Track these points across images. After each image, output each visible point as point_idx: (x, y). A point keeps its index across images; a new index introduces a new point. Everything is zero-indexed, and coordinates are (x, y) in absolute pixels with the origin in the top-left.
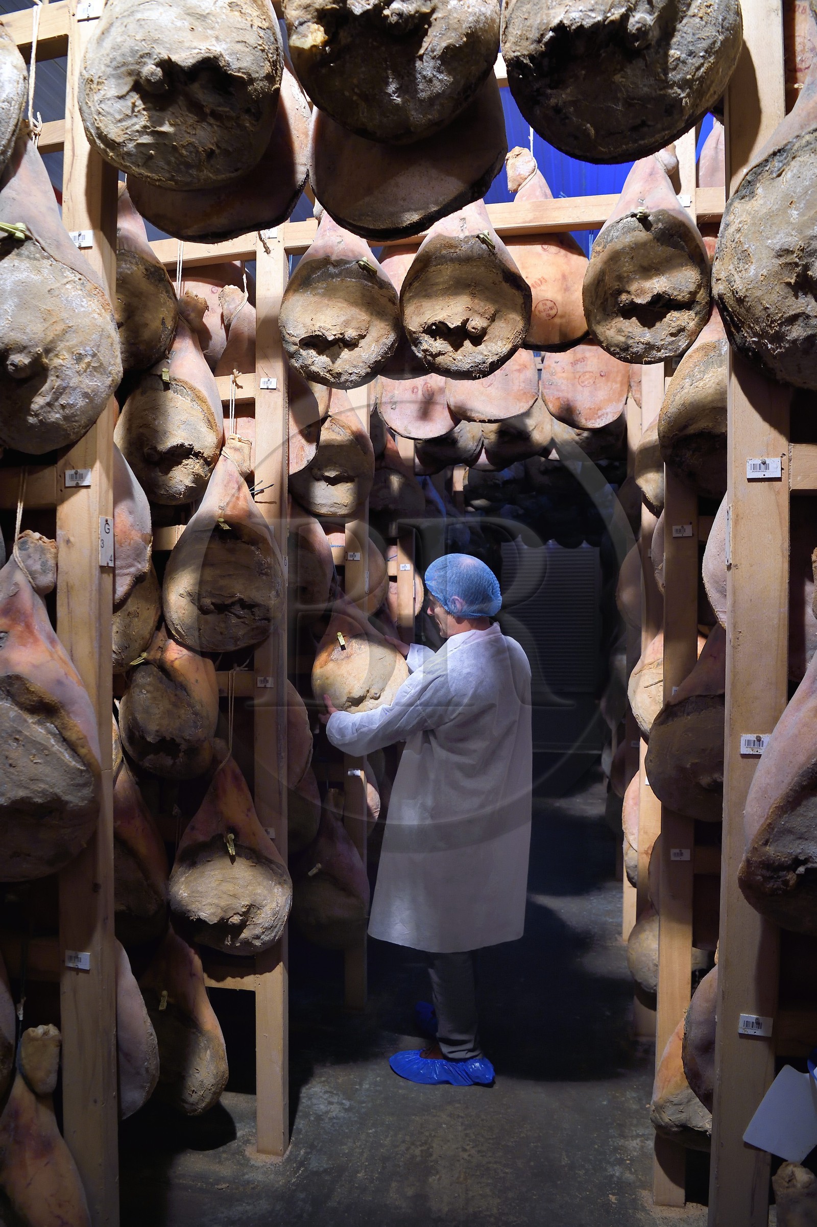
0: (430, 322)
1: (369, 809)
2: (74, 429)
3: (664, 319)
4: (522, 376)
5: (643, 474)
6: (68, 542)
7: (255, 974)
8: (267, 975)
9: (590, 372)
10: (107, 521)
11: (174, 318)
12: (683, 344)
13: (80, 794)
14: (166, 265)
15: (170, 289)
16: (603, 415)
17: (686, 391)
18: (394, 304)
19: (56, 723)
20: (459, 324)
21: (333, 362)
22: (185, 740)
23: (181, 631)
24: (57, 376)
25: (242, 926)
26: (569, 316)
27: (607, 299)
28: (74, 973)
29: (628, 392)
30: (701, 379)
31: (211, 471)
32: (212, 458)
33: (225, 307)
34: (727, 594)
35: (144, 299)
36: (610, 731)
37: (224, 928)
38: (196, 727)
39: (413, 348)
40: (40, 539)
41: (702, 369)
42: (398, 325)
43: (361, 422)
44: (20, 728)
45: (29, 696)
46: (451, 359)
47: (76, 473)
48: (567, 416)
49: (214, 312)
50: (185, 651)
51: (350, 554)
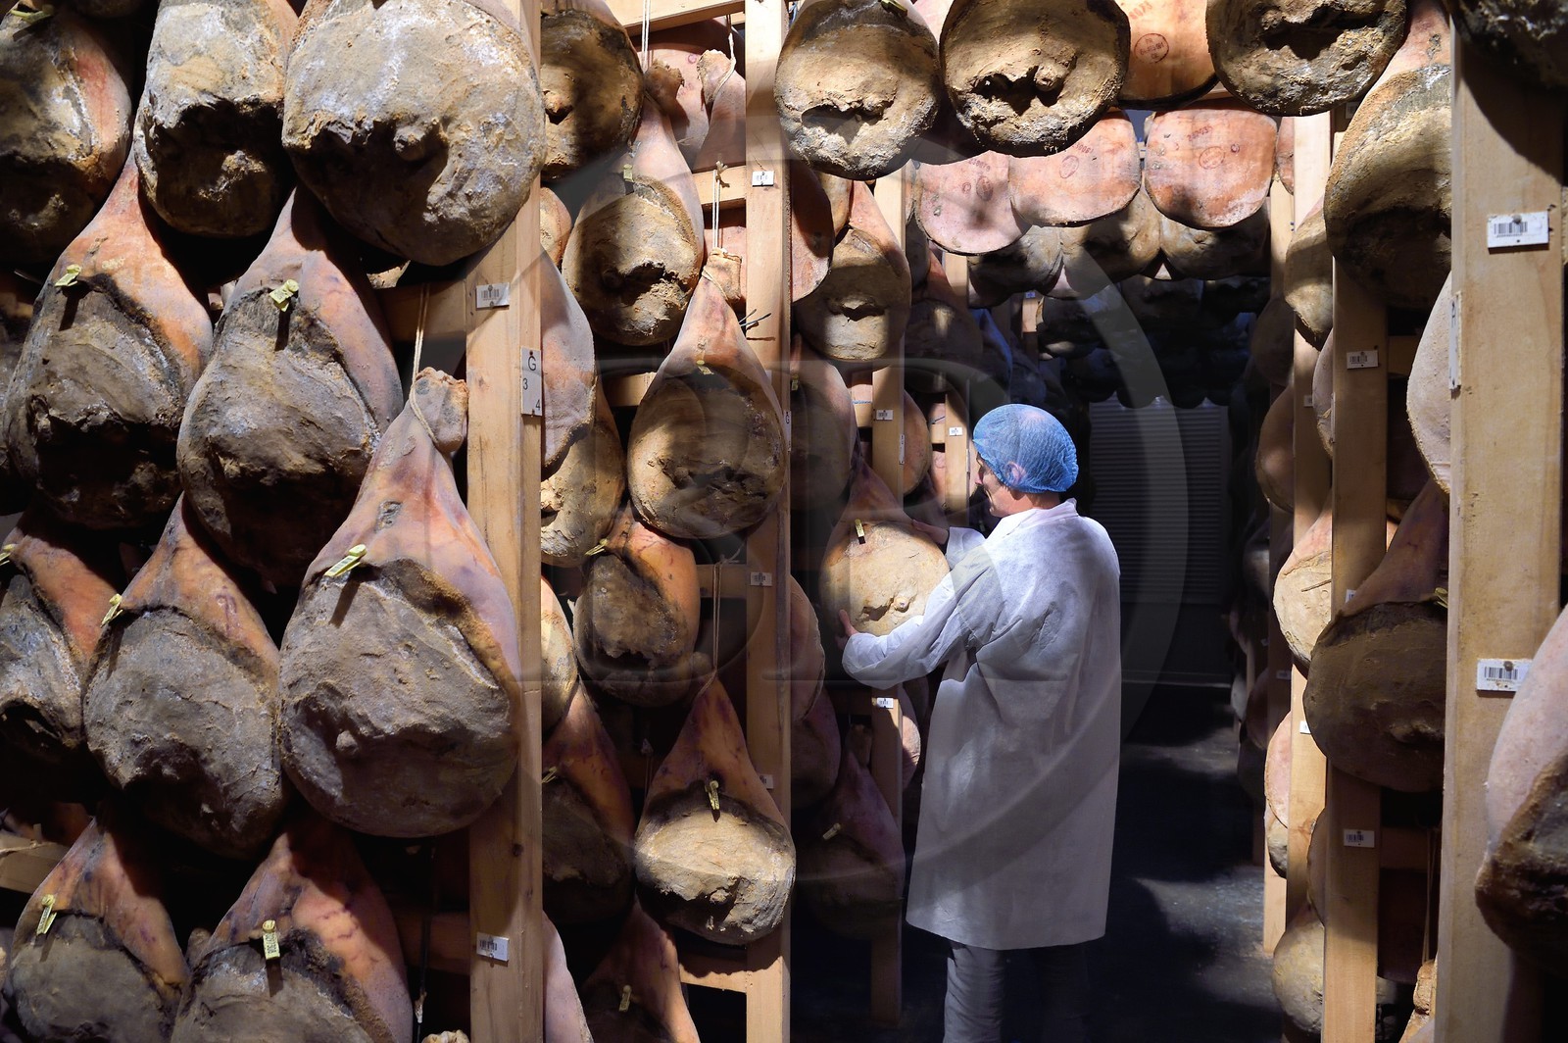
0: (982, 75)
1: (905, 753)
2: (485, 228)
3: (1334, 44)
4: (1117, 159)
5: (1297, 288)
6: (481, 382)
7: (746, 971)
8: (762, 972)
9: (1216, 147)
10: (531, 353)
11: (638, 97)
12: (1362, 80)
13: (491, 723)
14: (630, 28)
15: (632, 58)
16: (1236, 207)
17: (1368, 148)
18: (932, 56)
19: (460, 626)
20: (1023, 74)
21: (849, 143)
22: (655, 654)
23: (651, 510)
24: (460, 155)
25: (729, 904)
26: (1186, 55)
27: (1243, 24)
28: (487, 964)
29: (1274, 172)
30: (1393, 129)
31: (689, 298)
32: (690, 280)
33: (706, 79)
34: (1452, 436)
35: (599, 73)
36: (1245, 656)
37: (705, 907)
38: (669, 637)
39: (960, 116)
40: (445, 379)
41: (1394, 114)
42: (938, 85)
43: (893, 233)
44: (412, 632)
45: (425, 588)
46: (1013, 127)
47: (490, 289)
48: (1182, 210)
49: (691, 86)
50: (656, 538)
51: (879, 411)
